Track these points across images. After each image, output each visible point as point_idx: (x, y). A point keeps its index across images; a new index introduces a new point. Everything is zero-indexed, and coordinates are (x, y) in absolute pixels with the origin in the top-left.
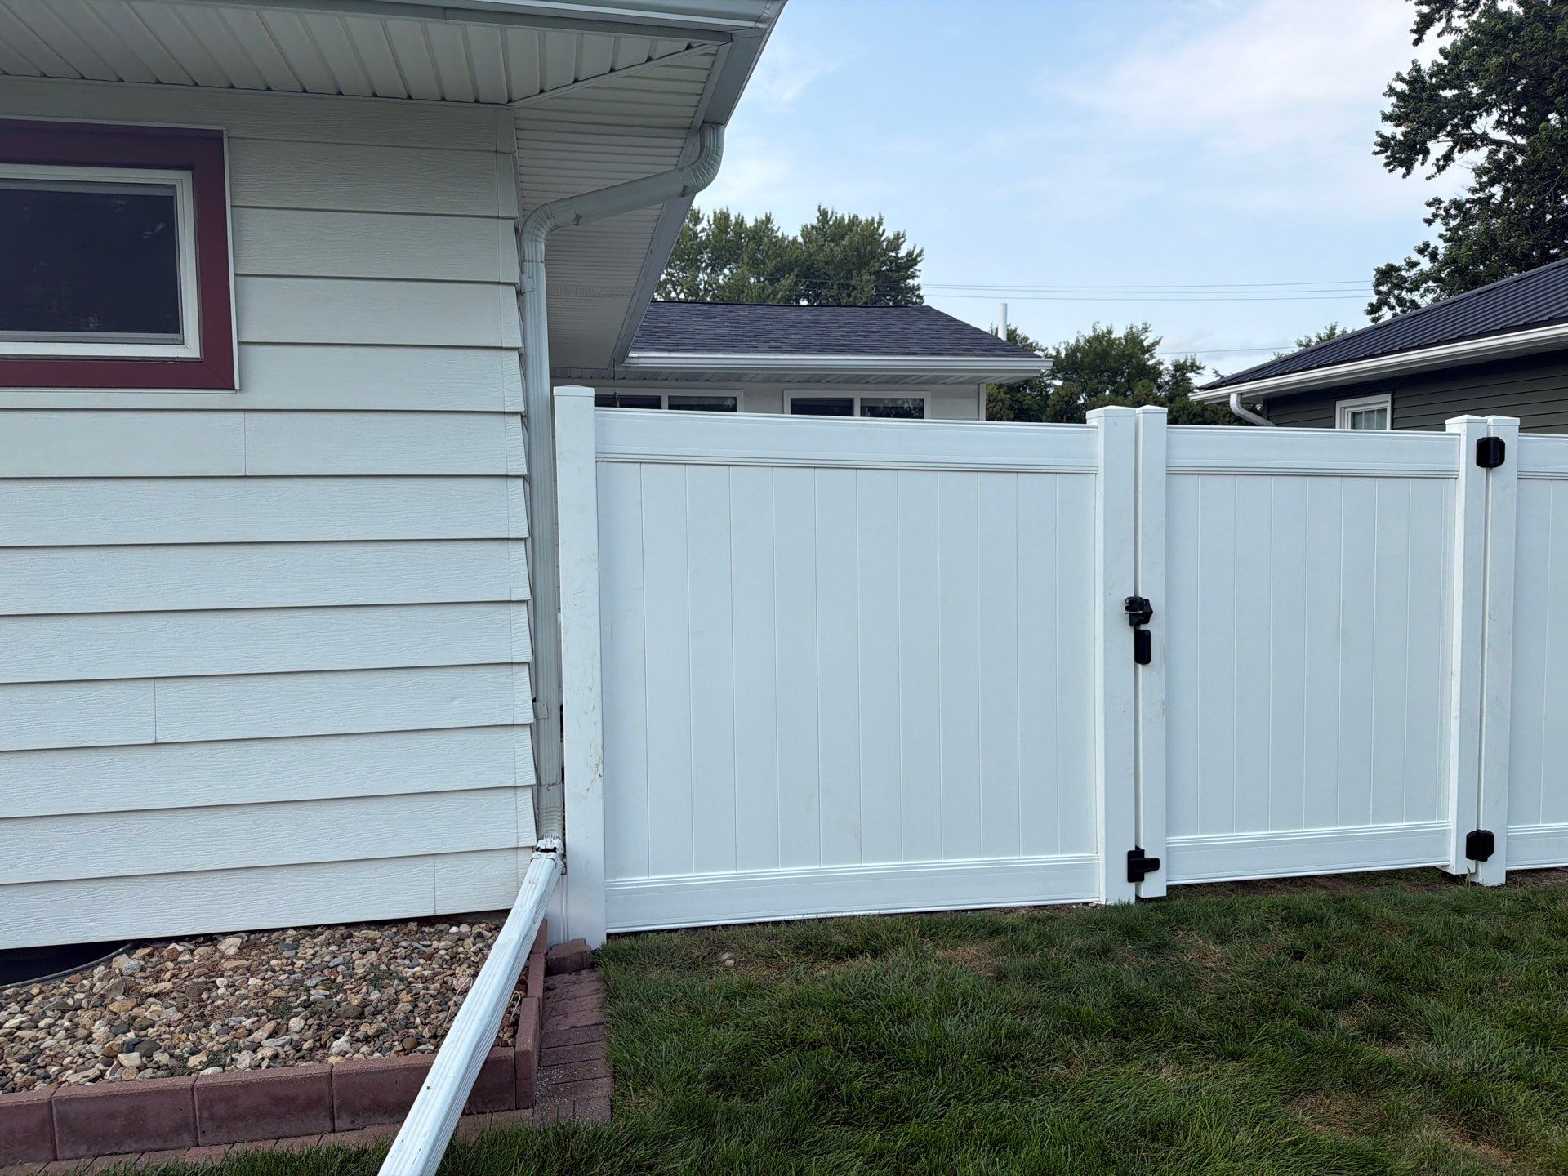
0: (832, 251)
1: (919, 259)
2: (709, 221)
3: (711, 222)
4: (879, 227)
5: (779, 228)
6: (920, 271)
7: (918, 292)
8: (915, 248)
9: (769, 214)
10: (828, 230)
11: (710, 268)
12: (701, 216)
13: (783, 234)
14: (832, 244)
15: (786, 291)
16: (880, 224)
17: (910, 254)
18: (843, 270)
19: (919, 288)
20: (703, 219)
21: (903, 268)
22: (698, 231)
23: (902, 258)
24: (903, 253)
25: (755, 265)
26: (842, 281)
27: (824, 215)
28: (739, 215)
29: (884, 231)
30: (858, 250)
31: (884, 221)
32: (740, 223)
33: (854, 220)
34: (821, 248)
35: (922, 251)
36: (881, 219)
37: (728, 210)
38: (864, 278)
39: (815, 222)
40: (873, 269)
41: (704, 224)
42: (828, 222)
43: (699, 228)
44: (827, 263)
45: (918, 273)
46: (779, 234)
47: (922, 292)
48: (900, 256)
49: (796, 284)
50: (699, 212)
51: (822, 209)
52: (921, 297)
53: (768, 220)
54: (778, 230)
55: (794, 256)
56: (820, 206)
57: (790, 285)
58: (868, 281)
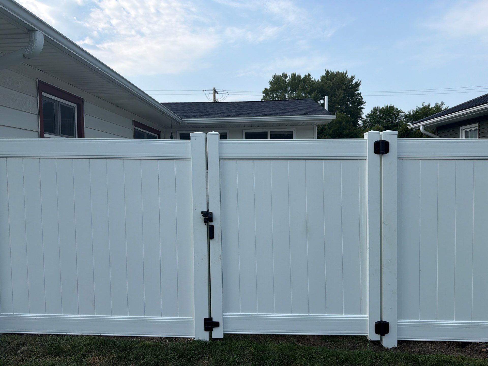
0: (329, 83)
1: (359, 84)
2: (290, 77)
3: (291, 77)
4: (346, 74)
5: (313, 77)
6: (360, 88)
7: (360, 95)
8: (358, 80)
9: (309, 73)
10: (329, 76)
11: (290, 92)
12: (287, 76)
13: (314, 79)
14: (329, 81)
15: (313, 97)
16: (346, 73)
17: (356, 83)
18: (333, 89)
19: (360, 94)
20: (288, 76)
21: (354, 87)
22: (286, 81)
23: (354, 84)
24: (354, 82)
25: (303, 89)
26: (332, 93)
27: (327, 72)
28: (299, 74)
29: (347, 76)
30: (338, 82)
31: (347, 73)
32: (300, 77)
33: (338, 73)
34: (326, 83)
35: (360, 82)
36: (346, 72)
37: (295, 73)
38: (340, 91)
39: (324, 75)
40: (343, 88)
41: (288, 78)
42: (329, 74)
43: (287, 79)
44: (328, 87)
45: (359, 89)
46: (313, 79)
47: (361, 95)
48: (353, 83)
49: (317, 95)
50: (287, 75)
51: (327, 70)
52: (361, 97)
53: (309, 75)
54: (312, 78)
55: (317, 86)
56: (326, 70)
57: (314, 95)
58: (341, 92)
